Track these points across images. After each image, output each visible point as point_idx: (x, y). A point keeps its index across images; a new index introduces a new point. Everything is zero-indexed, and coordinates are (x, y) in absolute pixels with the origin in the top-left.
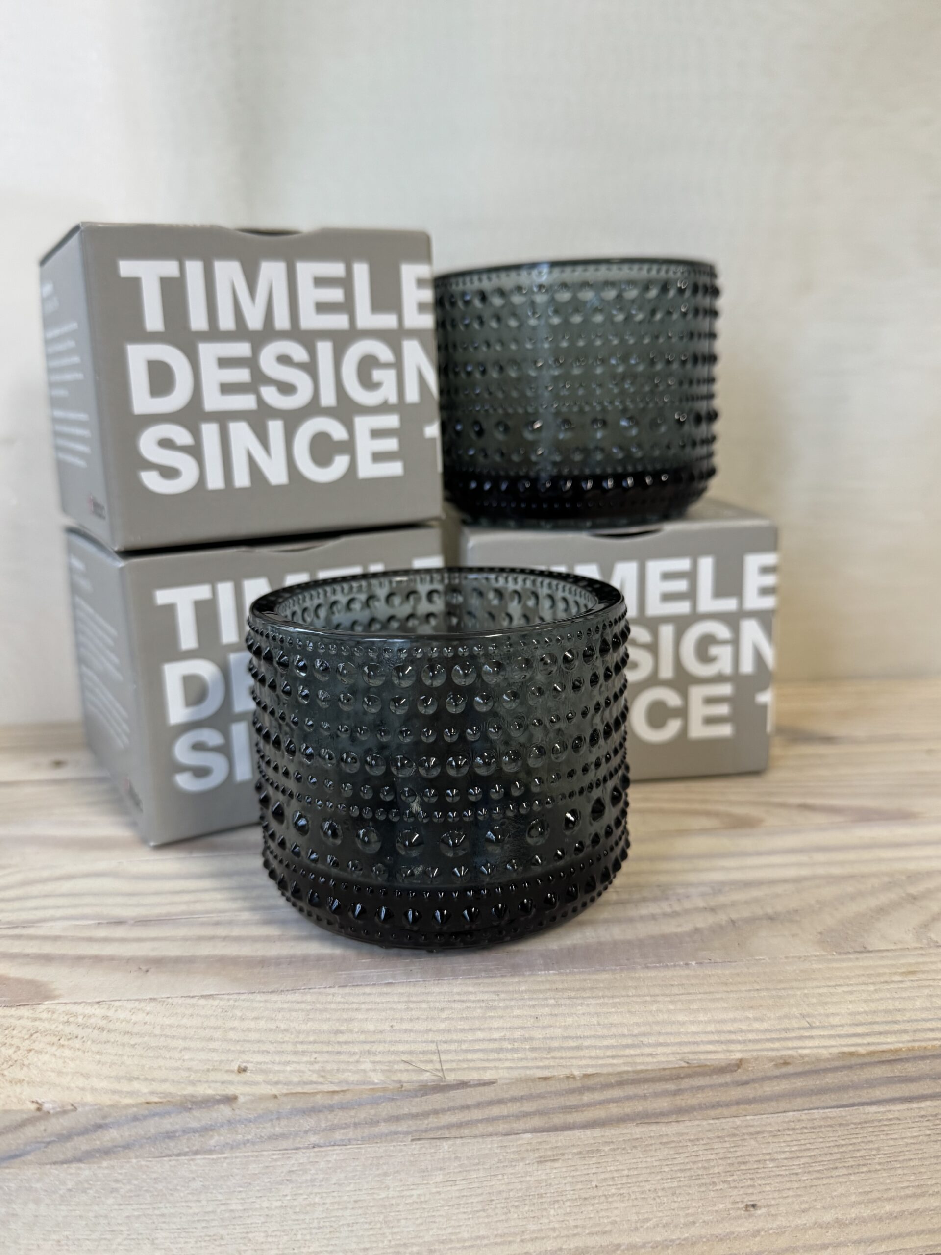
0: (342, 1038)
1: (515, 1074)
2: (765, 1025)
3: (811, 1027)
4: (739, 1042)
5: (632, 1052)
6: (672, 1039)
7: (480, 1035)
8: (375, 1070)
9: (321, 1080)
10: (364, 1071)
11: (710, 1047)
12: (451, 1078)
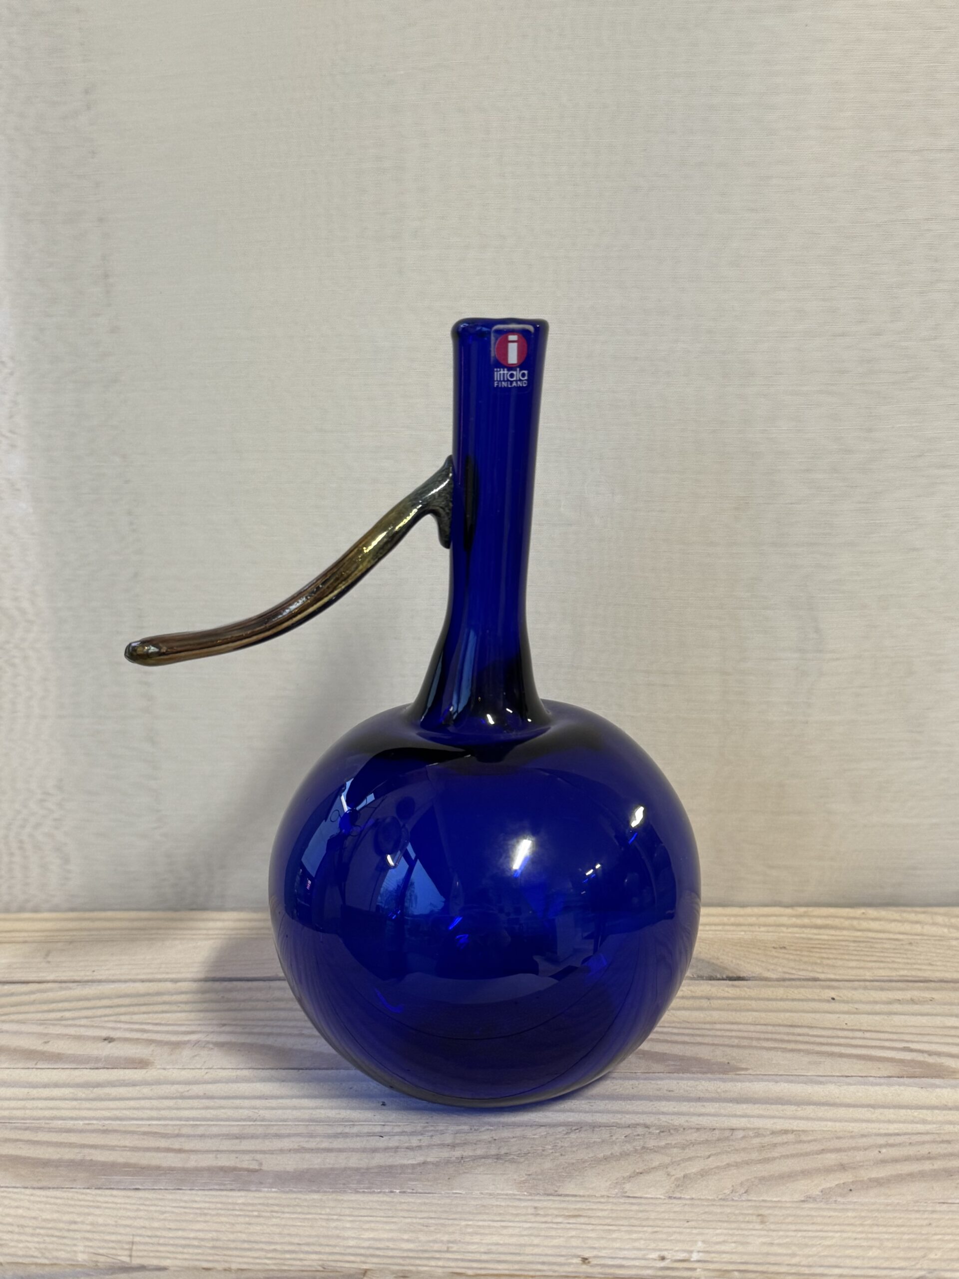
0: (73, 1227)
1: (186, 1264)
2: (411, 1246)
3: (448, 1251)
4: (378, 1256)
5: (288, 1256)
6: (327, 1249)
7: (180, 1233)
8: (84, 1252)
9: (40, 1255)
10: (75, 1252)
11: (352, 1258)
12: (136, 1262)
